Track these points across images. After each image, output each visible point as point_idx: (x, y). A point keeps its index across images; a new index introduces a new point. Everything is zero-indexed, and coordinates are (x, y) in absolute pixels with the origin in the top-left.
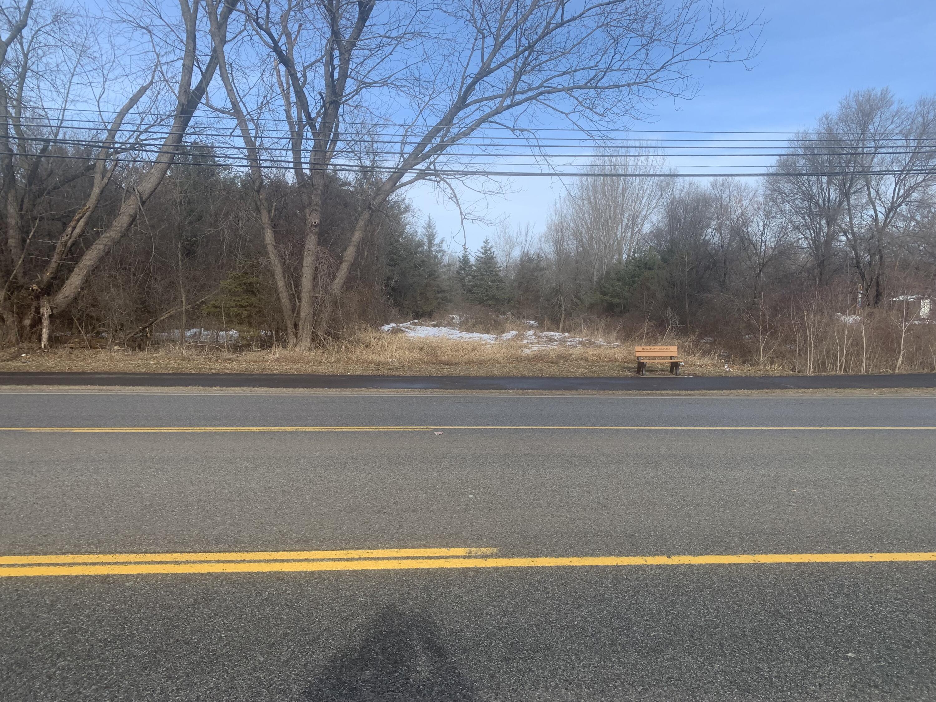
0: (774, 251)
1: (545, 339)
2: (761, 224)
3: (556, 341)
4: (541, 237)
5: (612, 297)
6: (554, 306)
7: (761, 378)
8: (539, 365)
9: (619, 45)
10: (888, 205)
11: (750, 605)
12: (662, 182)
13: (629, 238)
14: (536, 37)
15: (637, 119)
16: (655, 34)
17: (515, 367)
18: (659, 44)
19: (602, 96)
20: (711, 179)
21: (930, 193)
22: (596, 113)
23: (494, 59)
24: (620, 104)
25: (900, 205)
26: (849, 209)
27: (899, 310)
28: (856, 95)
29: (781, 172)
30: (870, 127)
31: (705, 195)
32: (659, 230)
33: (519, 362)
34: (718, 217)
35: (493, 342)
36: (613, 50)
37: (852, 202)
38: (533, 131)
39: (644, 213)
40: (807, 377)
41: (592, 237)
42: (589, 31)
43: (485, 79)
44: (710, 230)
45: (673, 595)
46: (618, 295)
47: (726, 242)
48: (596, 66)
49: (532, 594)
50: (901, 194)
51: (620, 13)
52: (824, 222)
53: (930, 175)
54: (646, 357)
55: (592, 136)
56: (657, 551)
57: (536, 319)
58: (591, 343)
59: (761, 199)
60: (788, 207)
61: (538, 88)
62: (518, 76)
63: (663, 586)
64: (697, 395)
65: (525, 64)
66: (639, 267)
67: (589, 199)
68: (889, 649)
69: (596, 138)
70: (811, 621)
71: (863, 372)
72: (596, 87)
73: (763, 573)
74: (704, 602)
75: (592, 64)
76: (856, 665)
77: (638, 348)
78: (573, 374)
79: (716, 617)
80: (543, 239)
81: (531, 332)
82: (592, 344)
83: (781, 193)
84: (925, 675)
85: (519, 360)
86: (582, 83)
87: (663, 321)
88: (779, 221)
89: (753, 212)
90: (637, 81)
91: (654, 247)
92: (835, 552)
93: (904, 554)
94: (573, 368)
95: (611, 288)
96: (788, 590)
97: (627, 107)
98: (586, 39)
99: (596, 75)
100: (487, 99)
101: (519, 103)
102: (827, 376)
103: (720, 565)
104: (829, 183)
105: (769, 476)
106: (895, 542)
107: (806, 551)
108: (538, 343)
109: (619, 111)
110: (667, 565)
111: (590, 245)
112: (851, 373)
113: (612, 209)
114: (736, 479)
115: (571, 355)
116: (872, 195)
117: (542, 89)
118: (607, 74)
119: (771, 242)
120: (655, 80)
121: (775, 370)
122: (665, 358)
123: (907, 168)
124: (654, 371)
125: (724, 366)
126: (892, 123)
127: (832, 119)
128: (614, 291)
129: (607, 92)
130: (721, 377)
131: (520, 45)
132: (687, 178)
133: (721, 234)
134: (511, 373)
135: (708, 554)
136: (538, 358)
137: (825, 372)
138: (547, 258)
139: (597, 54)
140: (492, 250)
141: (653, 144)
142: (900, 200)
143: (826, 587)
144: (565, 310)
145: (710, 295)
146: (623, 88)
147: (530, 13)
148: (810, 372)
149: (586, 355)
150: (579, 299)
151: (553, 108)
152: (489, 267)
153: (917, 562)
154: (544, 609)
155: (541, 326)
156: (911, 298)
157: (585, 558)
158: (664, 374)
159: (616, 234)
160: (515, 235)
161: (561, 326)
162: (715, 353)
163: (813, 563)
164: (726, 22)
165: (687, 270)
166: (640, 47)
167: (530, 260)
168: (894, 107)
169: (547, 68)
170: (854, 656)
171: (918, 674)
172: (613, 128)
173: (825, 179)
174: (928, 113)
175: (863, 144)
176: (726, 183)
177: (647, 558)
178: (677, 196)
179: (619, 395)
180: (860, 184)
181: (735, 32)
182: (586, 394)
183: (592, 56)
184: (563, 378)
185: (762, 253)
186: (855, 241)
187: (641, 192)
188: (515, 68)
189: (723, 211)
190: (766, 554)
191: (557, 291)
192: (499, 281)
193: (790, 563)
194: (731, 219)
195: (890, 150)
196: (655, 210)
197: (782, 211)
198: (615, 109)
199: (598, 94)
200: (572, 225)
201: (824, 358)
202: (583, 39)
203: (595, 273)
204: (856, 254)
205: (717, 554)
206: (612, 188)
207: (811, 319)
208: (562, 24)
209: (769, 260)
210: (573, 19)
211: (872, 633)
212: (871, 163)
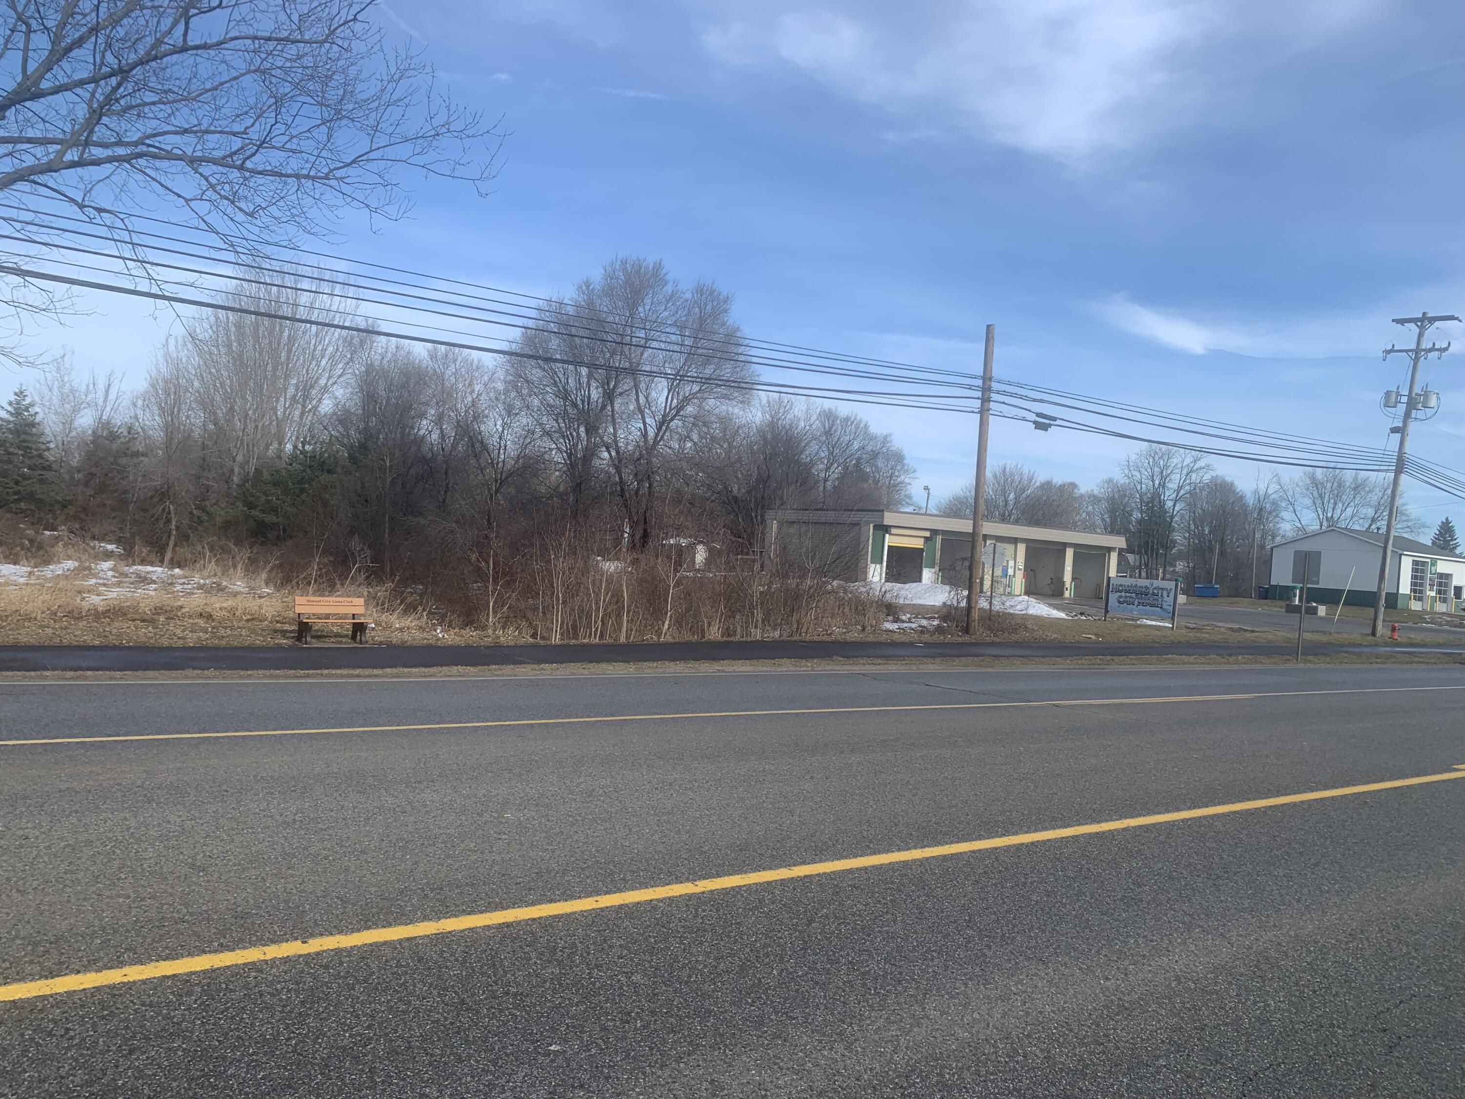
0: (517, 462)
1: (133, 578)
2: (499, 422)
3: (154, 582)
4: (137, 397)
5: (263, 511)
6: (157, 520)
7: (488, 647)
8: (116, 624)
9: (283, 110)
10: (659, 417)
11: (424, 998)
12: (352, 338)
13: (296, 419)
14: (133, 57)
15: (309, 233)
16: (345, 108)
17: (66, 628)
18: (351, 125)
19: (251, 184)
20: (430, 345)
21: (706, 408)
22: (240, 209)
23: (49, 75)
24: (281, 203)
25: (672, 420)
26: (613, 416)
27: (667, 557)
28: (624, 262)
29: (528, 351)
30: (641, 309)
31: (419, 367)
32: (347, 413)
33: (76, 619)
34: (437, 403)
35: (22, 580)
36: (273, 114)
37: (617, 406)
38: (122, 216)
39: (322, 382)
40: (551, 645)
41: (232, 410)
42: (234, 74)
43: (28, 104)
44: (424, 422)
45: (303, 1003)
46: (274, 510)
47: (449, 442)
48: (245, 133)
49: (38, 1044)
50: (673, 405)
51: (287, 59)
52: (582, 429)
53: (706, 386)
54: (314, 615)
55: (232, 246)
56: (285, 934)
57: (118, 541)
58: (220, 589)
59: (500, 386)
60: (536, 402)
61: (136, 144)
62: (96, 115)
63: (289, 991)
64: (386, 676)
65: (109, 99)
66: (310, 467)
67: (229, 346)
68: (604, 1029)
69: (239, 249)
70: (508, 1009)
71: (623, 639)
72: (241, 168)
73: (449, 946)
74: (353, 1007)
75: (237, 128)
76: (560, 1061)
77: (299, 600)
78: (181, 641)
79: (369, 1027)
80: (140, 403)
81: (107, 565)
82: (223, 590)
83: (527, 381)
84: (643, 1056)
85: (75, 615)
86: (218, 154)
87: (346, 556)
88: (524, 421)
89: (489, 403)
90: (312, 173)
91: (336, 437)
92: (551, 901)
93: (637, 892)
94: (183, 631)
95: (263, 498)
96: (482, 967)
97: (294, 211)
98: (228, 85)
99: (242, 148)
100: (29, 141)
101: (97, 163)
102: (579, 645)
103: (385, 943)
104: (590, 376)
105: (475, 796)
106: (628, 877)
107: (513, 905)
108: (119, 584)
109: (280, 214)
110: (300, 956)
111: (229, 421)
112: (608, 640)
113: (270, 368)
114: (426, 806)
115: (181, 607)
116: (641, 401)
117: (143, 148)
118: (261, 150)
119: (512, 449)
120: (342, 178)
121: (508, 637)
122: (344, 617)
123: (681, 373)
124: (325, 637)
125: (435, 630)
126: (665, 309)
127: (594, 288)
128: (268, 502)
129: (260, 179)
130: (430, 647)
131: (102, 63)
132: (394, 339)
133: (441, 428)
134: (58, 640)
135: (368, 928)
136: (115, 612)
137: (577, 639)
138: (147, 437)
139: (246, 113)
140: (32, 411)
141: (341, 278)
142: (673, 412)
143: (533, 955)
144: (177, 528)
145: (421, 521)
146: (290, 180)
147: (127, 15)
148: (556, 639)
149: (209, 609)
150: (203, 509)
151: (162, 185)
152: (24, 441)
153: (651, 901)
154: (59, 1068)
155: (129, 555)
156: (684, 542)
157: (153, 964)
158: (341, 643)
159: (275, 410)
160: (83, 388)
161: (168, 556)
162: (424, 610)
163: (520, 922)
164: (451, 119)
165: (389, 480)
166: (320, 122)
167: (113, 436)
168: (669, 288)
169: (151, 115)
170: (558, 1048)
171: (634, 1058)
172: (270, 240)
173: (584, 371)
174: (706, 305)
175: (632, 332)
176: (451, 356)
177: (266, 949)
178: (377, 363)
179: (258, 678)
180: (627, 384)
181: (463, 136)
182: (198, 677)
183: (238, 116)
184: (161, 649)
185: (500, 465)
186: (620, 461)
187: (320, 348)
188: (91, 100)
189: (446, 396)
190: (456, 916)
191: (164, 494)
192: (44, 468)
193: (489, 926)
194: (457, 410)
195: (663, 346)
196: (342, 379)
197: (528, 407)
198: (273, 209)
199: (245, 179)
200: (196, 384)
201: (575, 621)
202: (222, 84)
203: (236, 470)
204: (621, 478)
205: (384, 927)
206: (270, 334)
207: (561, 564)
208: (184, 49)
209: (510, 475)
210: (205, 47)
211: (585, 1012)
212: (640, 359)
